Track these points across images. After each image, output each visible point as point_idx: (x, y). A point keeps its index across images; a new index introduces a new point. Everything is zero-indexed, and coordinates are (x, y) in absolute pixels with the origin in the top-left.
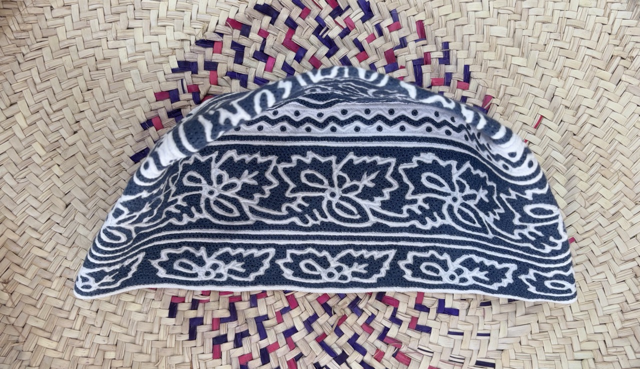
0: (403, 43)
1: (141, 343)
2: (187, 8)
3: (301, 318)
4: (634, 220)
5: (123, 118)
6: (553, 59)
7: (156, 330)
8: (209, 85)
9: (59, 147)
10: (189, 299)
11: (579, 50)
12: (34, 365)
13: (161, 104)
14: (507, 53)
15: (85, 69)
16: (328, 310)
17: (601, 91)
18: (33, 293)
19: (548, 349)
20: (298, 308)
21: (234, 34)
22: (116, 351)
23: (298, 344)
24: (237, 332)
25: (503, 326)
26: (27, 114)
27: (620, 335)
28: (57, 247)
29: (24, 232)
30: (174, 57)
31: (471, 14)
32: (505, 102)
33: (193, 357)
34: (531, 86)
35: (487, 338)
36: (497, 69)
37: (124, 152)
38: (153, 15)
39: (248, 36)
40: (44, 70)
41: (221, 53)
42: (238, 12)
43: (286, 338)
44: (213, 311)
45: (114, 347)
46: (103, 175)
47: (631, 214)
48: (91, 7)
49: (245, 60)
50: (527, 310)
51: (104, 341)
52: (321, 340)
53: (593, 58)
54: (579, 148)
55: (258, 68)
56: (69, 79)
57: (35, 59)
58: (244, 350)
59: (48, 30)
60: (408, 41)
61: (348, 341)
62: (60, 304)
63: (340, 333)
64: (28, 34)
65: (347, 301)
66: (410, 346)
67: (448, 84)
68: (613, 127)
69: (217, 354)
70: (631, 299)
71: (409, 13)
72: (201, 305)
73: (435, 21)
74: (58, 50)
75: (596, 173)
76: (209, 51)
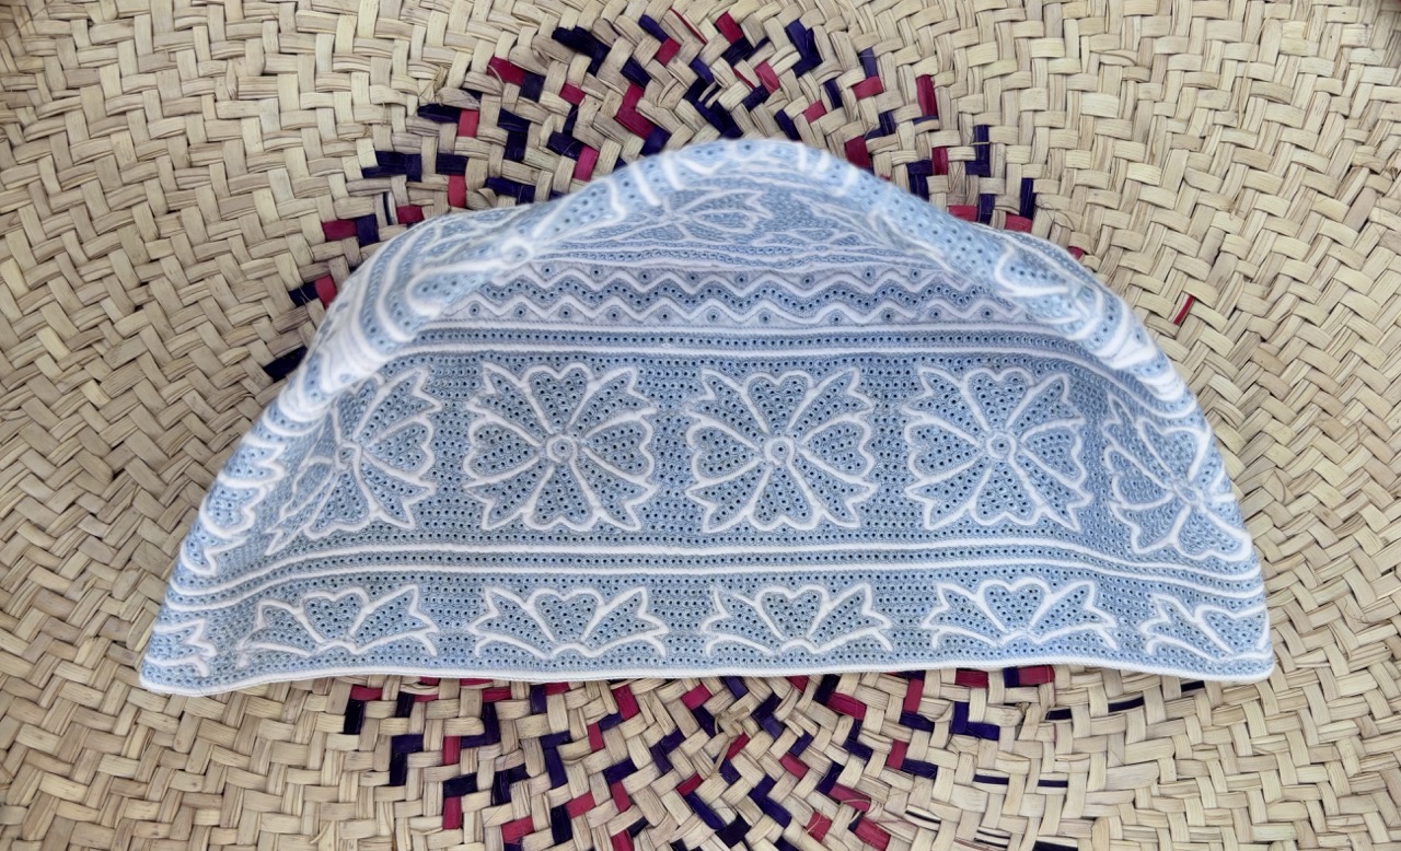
0: (887, 125)
1: (279, 791)
2: (400, 33)
3: (644, 740)
4: (1392, 534)
5: (249, 277)
6: (1218, 172)
7: (314, 762)
8: (447, 206)
9: (99, 341)
10: (390, 692)
11: (1279, 150)
12: (31, 837)
13: (335, 248)
14: (1117, 153)
15: (164, 164)
16: (707, 723)
17: (1325, 243)
18: (32, 673)
19: (1196, 818)
20: (638, 717)
21: (505, 93)
22: (220, 809)
23: (637, 799)
24: (500, 769)
25: (1097, 763)
26: (28, 262)
27: (1357, 788)
28: (90, 569)
29: (15, 533)
30: (368, 142)
31: (1040, 65)
32: (1110, 263)
33: (399, 822)
34: (1170, 228)
35: (1061, 790)
36: (1095, 191)
37: (249, 355)
38: (322, 44)
39: (536, 98)
40: (70, 163)
41: (475, 135)
42: (515, 43)
43: (609, 784)
44: (444, 720)
45: (218, 800)
46: (201, 407)
47: (1384, 520)
48: (179, 23)
49: (529, 153)
50: (1150, 731)
51: (195, 784)
52: (688, 791)
53: (1310, 168)
54: (1272, 369)
55: (558, 172)
56: (125, 185)
57: (47, 137)
58: (513, 811)
59: (81, 72)
60: (897, 121)
61: (750, 794)
62: (94, 698)
63: (731, 775)
64: (33, 81)
65: (749, 703)
66: (888, 806)
67: (986, 219)
68: (1350, 324)
69: (453, 819)
70: (1380, 708)
71: (901, 58)
72: (417, 707)
73: (961, 78)
74: (103, 119)
75: (1310, 426)
76: (448, 130)
